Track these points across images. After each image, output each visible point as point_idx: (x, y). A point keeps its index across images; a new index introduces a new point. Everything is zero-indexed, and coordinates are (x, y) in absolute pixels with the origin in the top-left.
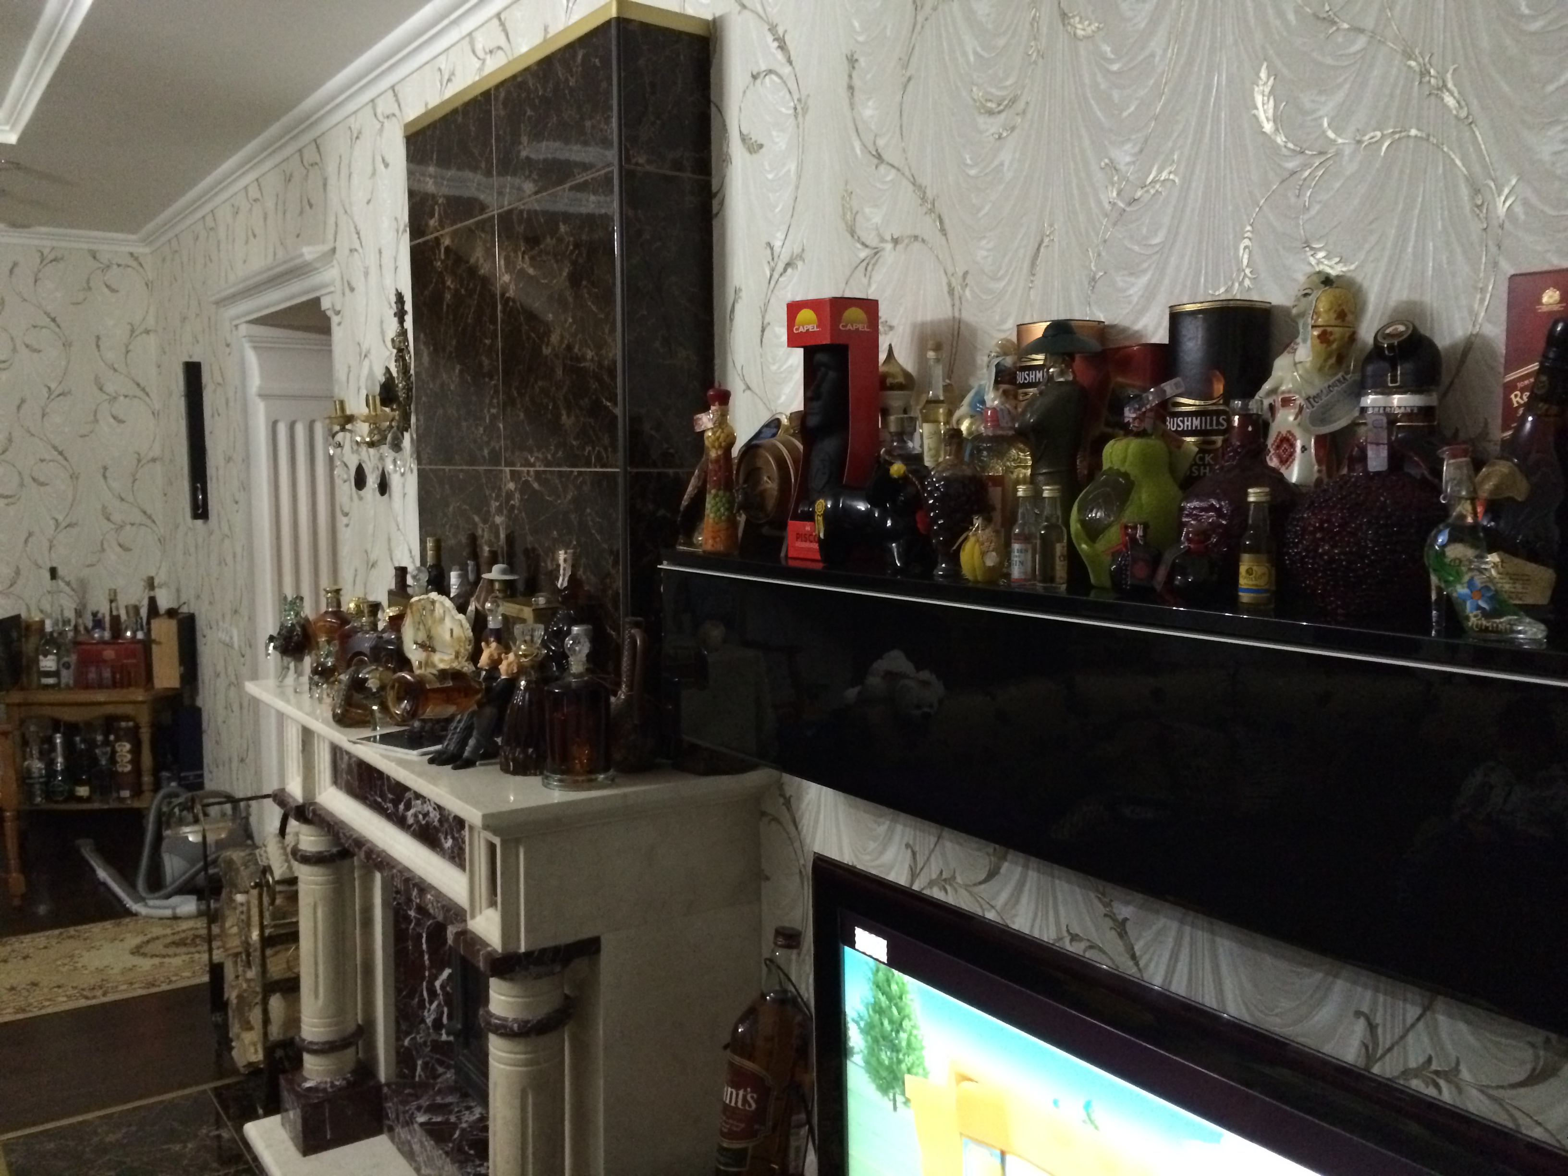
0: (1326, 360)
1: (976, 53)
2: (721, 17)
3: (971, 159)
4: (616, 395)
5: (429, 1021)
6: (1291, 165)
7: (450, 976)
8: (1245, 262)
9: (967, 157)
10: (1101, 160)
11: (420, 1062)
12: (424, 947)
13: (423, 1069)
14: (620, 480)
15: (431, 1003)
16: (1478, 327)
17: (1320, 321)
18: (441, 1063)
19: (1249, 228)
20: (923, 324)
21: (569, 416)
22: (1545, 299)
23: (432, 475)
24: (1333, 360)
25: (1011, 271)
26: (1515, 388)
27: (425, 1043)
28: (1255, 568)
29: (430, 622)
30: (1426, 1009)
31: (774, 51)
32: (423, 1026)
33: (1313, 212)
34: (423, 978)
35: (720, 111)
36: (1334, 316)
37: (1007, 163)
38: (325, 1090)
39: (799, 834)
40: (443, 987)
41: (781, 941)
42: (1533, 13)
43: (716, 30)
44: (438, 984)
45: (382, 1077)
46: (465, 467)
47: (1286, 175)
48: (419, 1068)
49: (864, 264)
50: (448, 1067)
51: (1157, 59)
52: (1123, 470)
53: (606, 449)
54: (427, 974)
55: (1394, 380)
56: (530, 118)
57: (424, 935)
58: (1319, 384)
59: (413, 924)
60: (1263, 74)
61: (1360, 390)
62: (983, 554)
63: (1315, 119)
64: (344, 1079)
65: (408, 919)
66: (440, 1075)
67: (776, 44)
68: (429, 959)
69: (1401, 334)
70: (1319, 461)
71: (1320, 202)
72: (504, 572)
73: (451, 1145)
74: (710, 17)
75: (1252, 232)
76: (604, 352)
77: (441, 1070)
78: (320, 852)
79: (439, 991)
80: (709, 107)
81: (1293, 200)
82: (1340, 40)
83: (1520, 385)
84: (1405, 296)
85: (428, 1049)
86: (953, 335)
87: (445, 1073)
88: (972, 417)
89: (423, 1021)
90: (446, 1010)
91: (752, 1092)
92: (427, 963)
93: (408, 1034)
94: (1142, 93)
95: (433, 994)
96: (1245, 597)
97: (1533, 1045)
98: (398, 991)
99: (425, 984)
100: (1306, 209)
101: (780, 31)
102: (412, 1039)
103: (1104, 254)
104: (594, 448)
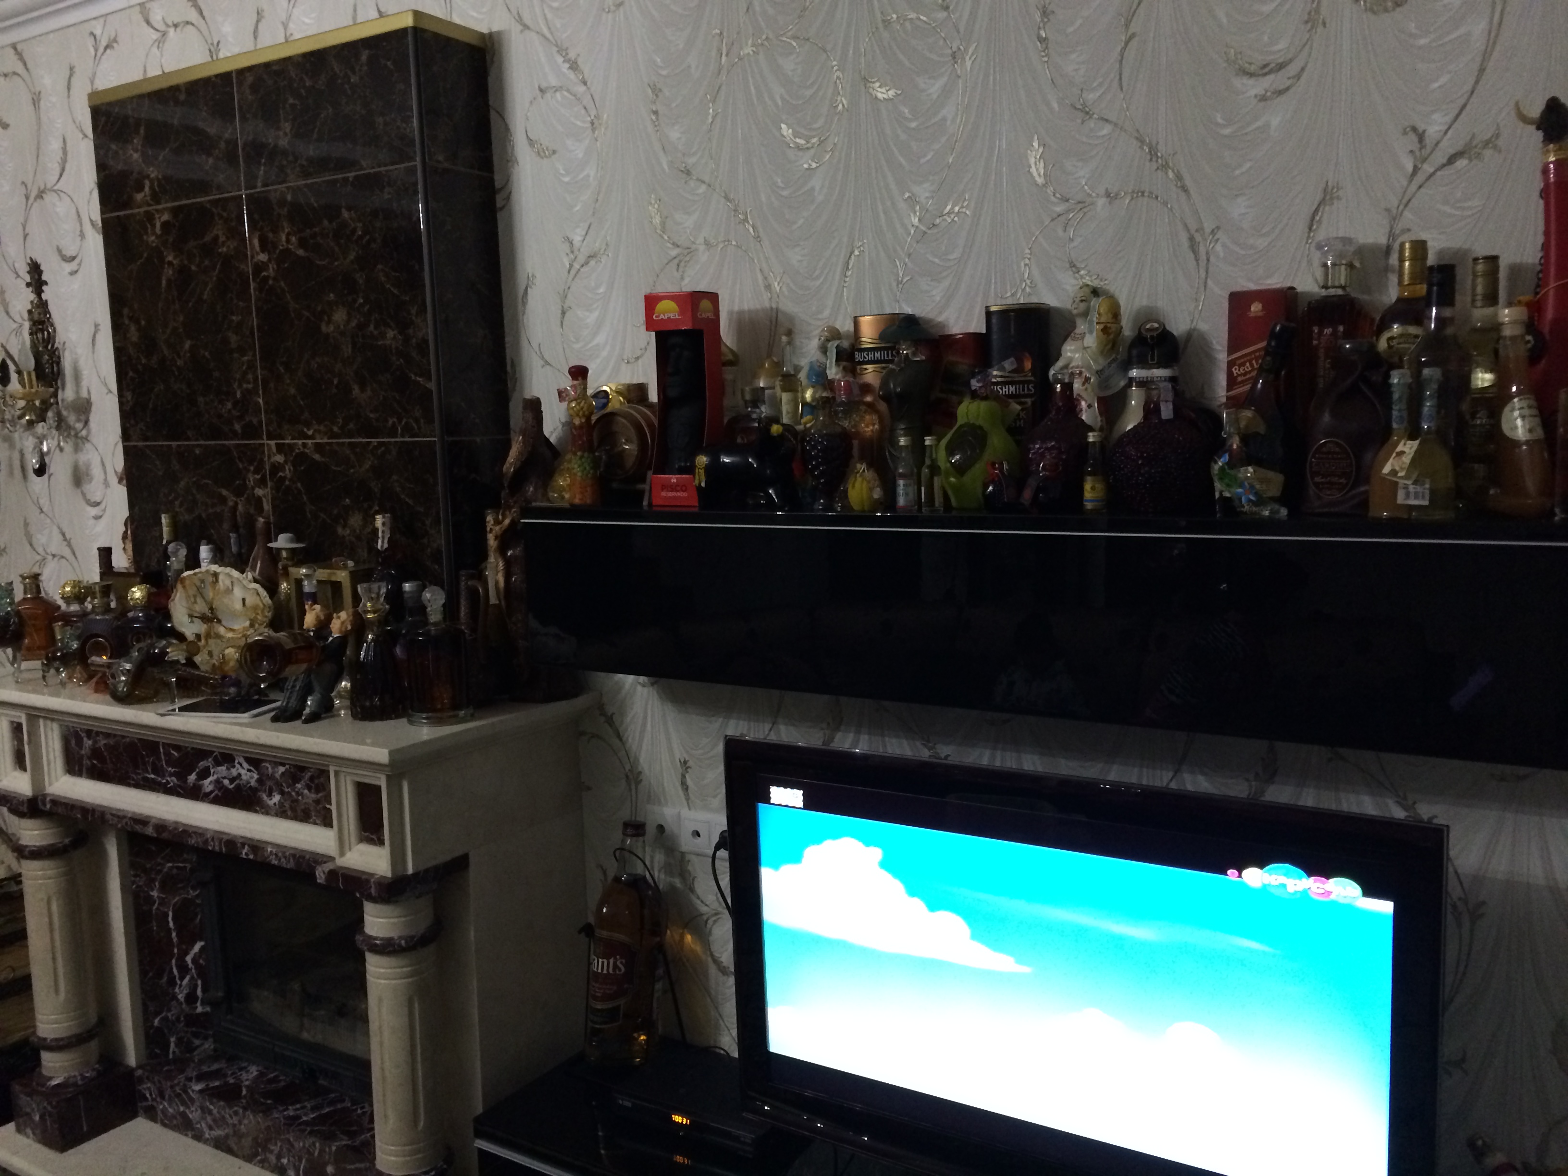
0: (1106, 345)
1: (782, 98)
2: (499, 33)
3: (782, 182)
4: (430, 371)
5: (181, 997)
6: (1059, 209)
7: (202, 949)
8: (1026, 276)
9: (779, 180)
10: (904, 194)
11: (173, 1040)
12: (171, 924)
13: (176, 1045)
14: (438, 448)
15: (182, 978)
16: (1194, 323)
17: (1103, 319)
18: (196, 1035)
19: (1028, 251)
20: (741, 313)
21: (363, 389)
22: (1253, 309)
23: (148, 452)
24: (1109, 346)
25: (826, 272)
26: (1235, 365)
27: (178, 1019)
28: (1097, 486)
29: (211, 595)
30: (1176, 772)
31: (565, 70)
32: (174, 1003)
33: (1075, 244)
34: (172, 955)
35: (502, 116)
36: (1110, 316)
37: (817, 188)
38: (75, 1084)
39: (624, 744)
40: (194, 961)
41: (629, 831)
42: (1225, 123)
43: (493, 44)
44: (189, 959)
45: (132, 1060)
46: (202, 442)
47: (1055, 215)
48: (172, 1045)
49: (676, 261)
50: (206, 1038)
51: (949, 122)
52: (977, 423)
53: (417, 421)
54: (176, 951)
55: (1153, 359)
56: (293, 106)
57: (171, 914)
58: (1102, 362)
59: (156, 905)
60: (1036, 144)
61: (1127, 365)
62: (871, 490)
63: (1076, 179)
64: (94, 1070)
65: (150, 900)
66: (198, 1047)
67: (567, 65)
68: (177, 935)
69: (1157, 329)
70: (1101, 413)
71: (1081, 236)
72: (292, 541)
73: (244, 1101)
74: (485, 31)
75: (1031, 254)
76: (411, 331)
77: (197, 1042)
78: (52, 845)
79: (190, 965)
80: (489, 111)
81: (1060, 232)
82: (1092, 125)
83: (1238, 362)
84: (1145, 302)
85: (182, 1024)
86: (771, 322)
87: (202, 1045)
88: (813, 387)
89: (174, 997)
90: (199, 982)
91: (621, 958)
92: (175, 940)
93: (157, 1014)
94: (936, 146)
95: (184, 969)
96: (1089, 506)
97: (1247, 780)
98: (143, 973)
99: (174, 961)
100: (1071, 240)
101: (572, 55)
102: (162, 1019)
103: (909, 264)
104: (400, 421)
